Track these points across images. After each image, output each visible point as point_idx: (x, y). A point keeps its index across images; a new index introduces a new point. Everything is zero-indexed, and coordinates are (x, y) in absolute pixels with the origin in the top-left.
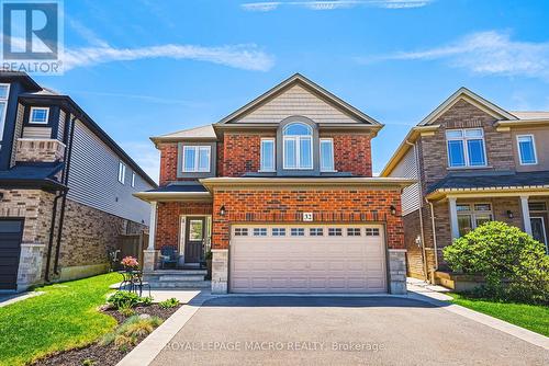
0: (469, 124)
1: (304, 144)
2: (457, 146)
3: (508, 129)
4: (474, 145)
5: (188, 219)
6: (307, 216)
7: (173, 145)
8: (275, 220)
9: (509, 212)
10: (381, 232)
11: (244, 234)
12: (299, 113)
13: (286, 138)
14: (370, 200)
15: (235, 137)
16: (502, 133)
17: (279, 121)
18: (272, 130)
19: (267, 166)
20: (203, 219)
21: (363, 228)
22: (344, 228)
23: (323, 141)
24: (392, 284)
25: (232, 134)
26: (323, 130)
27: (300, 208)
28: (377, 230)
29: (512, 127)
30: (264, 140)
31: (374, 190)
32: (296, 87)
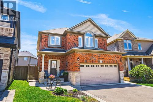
0: (129, 39)
1: (91, 39)
2: (126, 44)
3: (136, 41)
4: (129, 44)
5: (51, 61)
6: (101, 61)
7: (46, 35)
8: (93, 62)
9: (137, 62)
10: (117, 66)
11: (83, 67)
12: (89, 30)
13: (86, 37)
14: (115, 57)
15: (71, 35)
16: (135, 42)
17: (84, 32)
18: (82, 34)
19: (80, 45)
20: (56, 61)
21: (113, 65)
22: (109, 65)
23: (96, 39)
24: (121, 81)
25: (70, 34)
26: (96, 36)
27: (99, 59)
28: (116, 66)
29: (137, 40)
30: (80, 37)
31: (116, 55)
32: (89, 22)
